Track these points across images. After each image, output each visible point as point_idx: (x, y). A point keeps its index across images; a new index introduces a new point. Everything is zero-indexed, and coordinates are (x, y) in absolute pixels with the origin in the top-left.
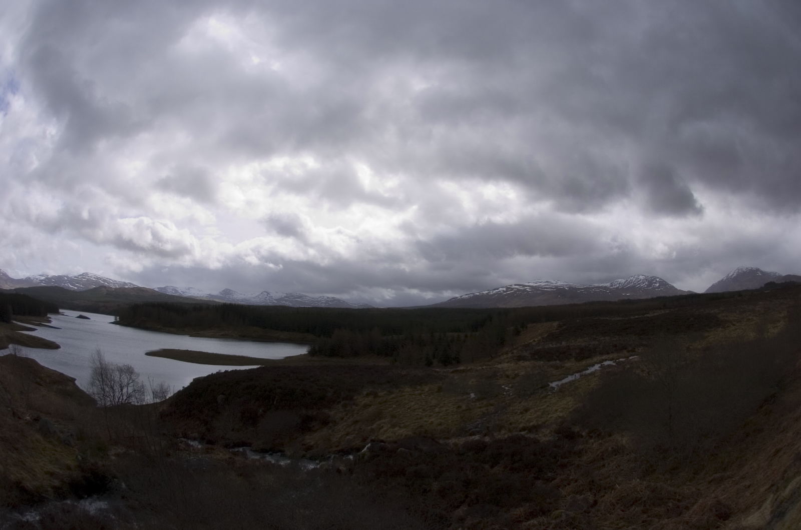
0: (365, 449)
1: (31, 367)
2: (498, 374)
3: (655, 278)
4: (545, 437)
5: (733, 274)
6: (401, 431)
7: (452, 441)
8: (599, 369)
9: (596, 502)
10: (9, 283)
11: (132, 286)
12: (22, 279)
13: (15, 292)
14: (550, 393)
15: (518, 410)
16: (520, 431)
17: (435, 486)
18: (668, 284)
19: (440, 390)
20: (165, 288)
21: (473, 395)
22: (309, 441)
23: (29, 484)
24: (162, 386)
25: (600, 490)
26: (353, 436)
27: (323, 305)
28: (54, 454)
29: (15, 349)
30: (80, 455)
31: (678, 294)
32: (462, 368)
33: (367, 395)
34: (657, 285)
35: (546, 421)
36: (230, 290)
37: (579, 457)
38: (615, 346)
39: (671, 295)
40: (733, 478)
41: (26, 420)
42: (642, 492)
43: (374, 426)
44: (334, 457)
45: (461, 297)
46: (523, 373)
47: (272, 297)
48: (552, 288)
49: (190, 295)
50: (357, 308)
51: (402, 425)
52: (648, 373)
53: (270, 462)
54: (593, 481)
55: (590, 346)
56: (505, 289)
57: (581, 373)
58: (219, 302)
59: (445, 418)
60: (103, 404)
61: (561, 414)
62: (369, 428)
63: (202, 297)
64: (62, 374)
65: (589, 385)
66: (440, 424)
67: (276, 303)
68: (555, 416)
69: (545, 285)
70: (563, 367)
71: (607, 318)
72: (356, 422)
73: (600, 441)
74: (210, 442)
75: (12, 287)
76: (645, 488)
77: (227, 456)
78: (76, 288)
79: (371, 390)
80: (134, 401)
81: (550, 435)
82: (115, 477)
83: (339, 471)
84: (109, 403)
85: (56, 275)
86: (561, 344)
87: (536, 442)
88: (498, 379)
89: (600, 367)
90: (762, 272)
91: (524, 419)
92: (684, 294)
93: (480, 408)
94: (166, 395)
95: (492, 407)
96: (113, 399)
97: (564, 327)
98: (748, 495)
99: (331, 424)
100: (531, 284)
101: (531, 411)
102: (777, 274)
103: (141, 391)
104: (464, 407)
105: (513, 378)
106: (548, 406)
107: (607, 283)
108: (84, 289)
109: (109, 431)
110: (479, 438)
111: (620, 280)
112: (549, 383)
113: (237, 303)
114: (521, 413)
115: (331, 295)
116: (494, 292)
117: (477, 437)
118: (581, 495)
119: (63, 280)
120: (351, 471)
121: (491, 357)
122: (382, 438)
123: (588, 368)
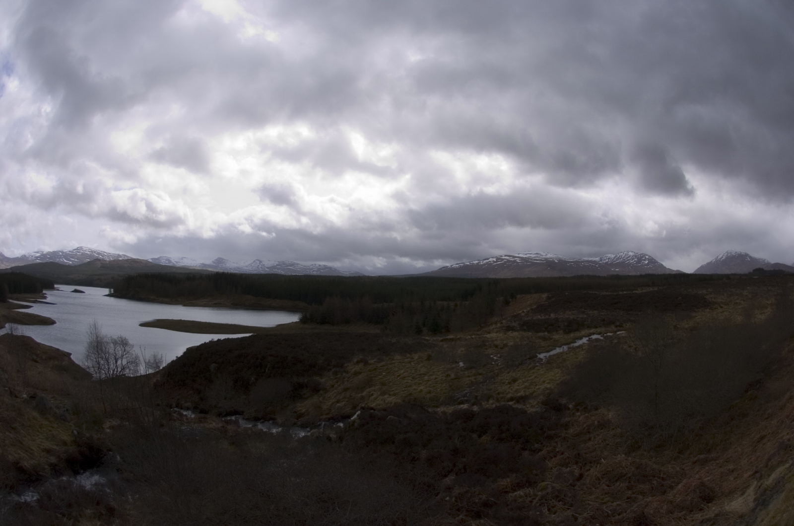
0: (355, 416)
1: (27, 344)
2: (487, 344)
3: (644, 255)
4: (533, 408)
5: (722, 257)
6: (391, 399)
7: (441, 410)
8: (587, 342)
9: (581, 476)
10: (5, 263)
11: (126, 258)
12: (18, 257)
13: (11, 271)
14: (537, 364)
15: (507, 380)
16: (508, 401)
17: (424, 454)
18: (657, 262)
19: (429, 358)
20: (158, 259)
21: (461, 364)
22: (300, 409)
23: (26, 464)
24: (155, 356)
25: (586, 464)
26: (343, 403)
27: (315, 273)
28: (50, 431)
29: (11, 329)
30: (75, 430)
31: (668, 272)
32: (451, 337)
33: (358, 362)
34: (647, 262)
35: (533, 392)
36: (223, 259)
37: (566, 429)
38: (604, 320)
39: (659, 273)
40: (716, 460)
41: (23, 398)
42: (627, 467)
43: (364, 394)
44: (325, 425)
45: (451, 266)
46: (511, 344)
47: (264, 265)
48: (541, 260)
49: (183, 264)
50: (348, 276)
51: (392, 393)
52: (635, 349)
53: (262, 430)
54: (579, 454)
55: (579, 319)
56: (495, 260)
57: (569, 346)
58: (211, 271)
59: (434, 386)
60: (98, 377)
61: (548, 386)
62: (360, 395)
63: (196, 266)
64: (58, 349)
65: (577, 358)
66: (430, 392)
67: (268, 271)
68: (542, 387)
69: (535, 257)
70: (551, 339)
71: (596, 292)
72: (346, 390)
73: (587, 414)
74: (202, 412)
75: (7, 266)
76: (630, 464)
77: (220, 425)
78: (71, 263)
79: (361, 357)
80: (128, 373)
81: (537, 406)
82: (110, 450)
83: (329, 439)
84: (104, 376)
85: (51, 250)
86: (550, 316)
87: (524, 412)
88: (486, 349)
89: (587, 340)
90: (750, 257)
91: (512, 390)
92: (673, 273)
93: (469, 376)
94: (159, 365)
95: (481, 376)
96: (108, 372)
97: (553, 299)
98: (732, 479)
99: (321, 392)
100: (520, 255)
101: (518, 382)
102: (766, 261)
103: (135, 362)
104: (453, 376)
105: (502, 348)
106: (536, 377)
107: (596, 257)
108: (79, 263)
109: (104, 404)
110: (467, 407)
111: (610, 255)
112: (537, 354)
113: (229, 272)
114: (509, 383)
115: (322, 263)
116: (485, 261)
117: (465, 406)
118: (567, 468)
119: (58, 256)
120: (341, 439)
121: (481, 327)
122: (372, 406)
123: (576, 341)
